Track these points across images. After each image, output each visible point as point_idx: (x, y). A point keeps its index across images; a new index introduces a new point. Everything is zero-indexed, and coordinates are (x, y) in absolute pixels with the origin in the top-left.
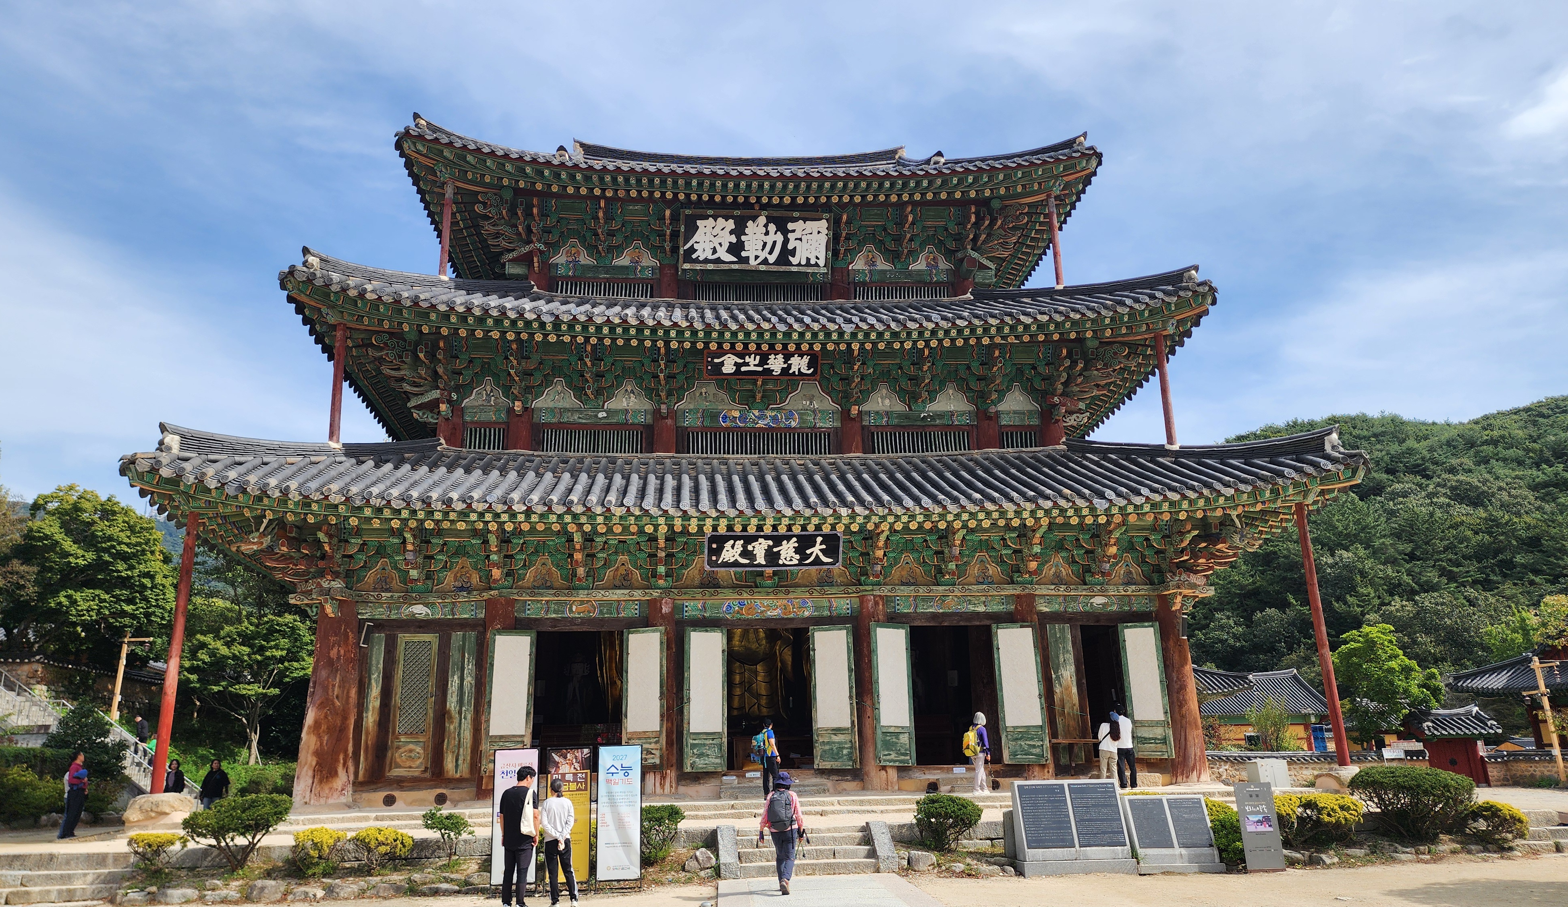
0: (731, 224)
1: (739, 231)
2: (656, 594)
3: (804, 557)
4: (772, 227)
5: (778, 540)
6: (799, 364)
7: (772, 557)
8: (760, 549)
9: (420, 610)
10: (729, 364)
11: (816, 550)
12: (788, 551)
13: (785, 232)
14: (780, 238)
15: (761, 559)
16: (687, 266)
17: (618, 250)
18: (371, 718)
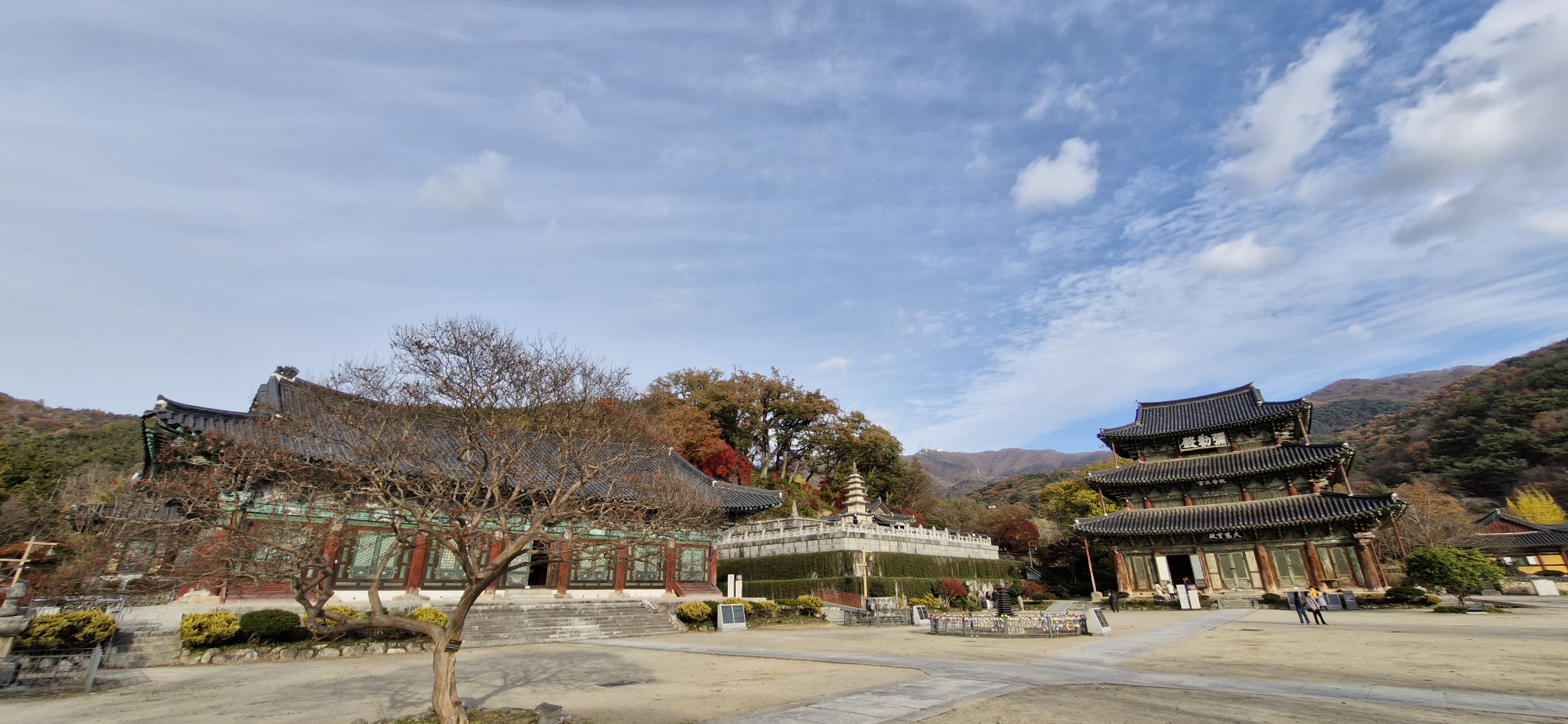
0: (1193, 438)
1: (1196, 439)
2: (1195, 546)
3: (1233, 536)
4: (1206, 437)
5: (1224, 533)
6: (1222, 481)
7: (1224, 537)
8: (1220, 535)
9: (1136, 551)
10: (1201, 484)
11: (1236, 534)
12: (1228, 535)
13: (1211, 437)
14: (1210, 439)
15: (1221, 537)
16: (1183, 450)
17: (1162, 447)
18: (1132, 576)
